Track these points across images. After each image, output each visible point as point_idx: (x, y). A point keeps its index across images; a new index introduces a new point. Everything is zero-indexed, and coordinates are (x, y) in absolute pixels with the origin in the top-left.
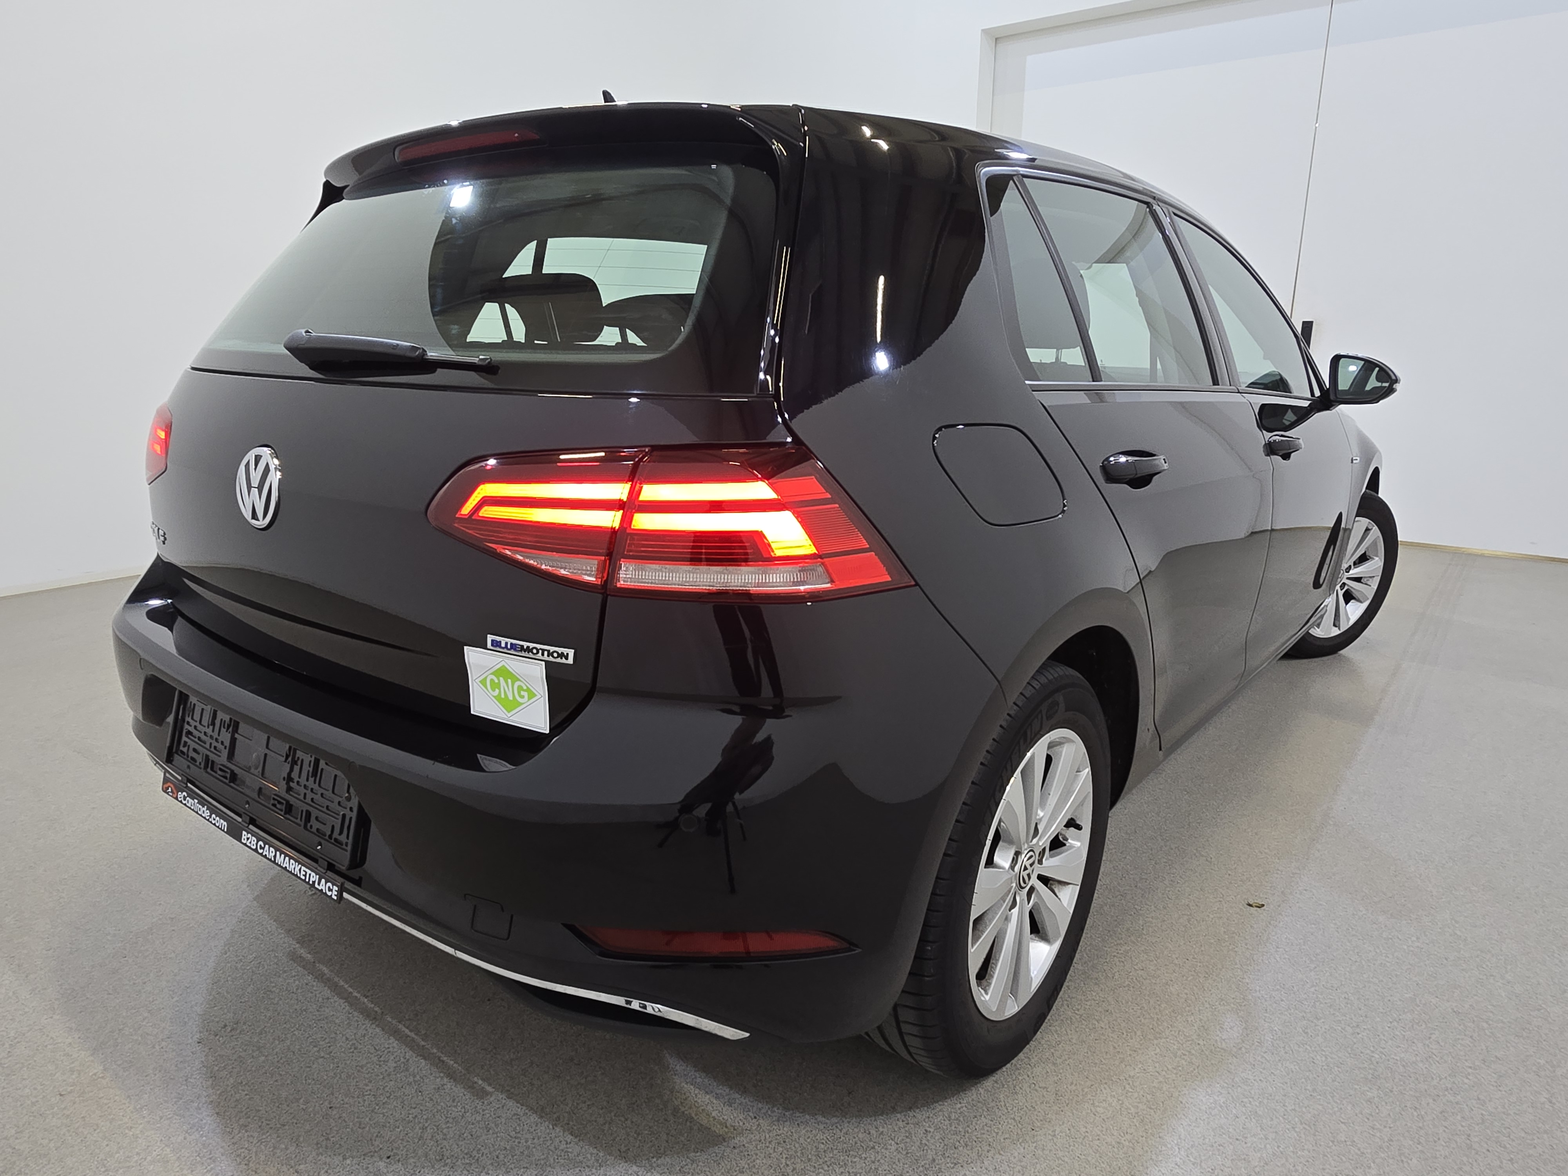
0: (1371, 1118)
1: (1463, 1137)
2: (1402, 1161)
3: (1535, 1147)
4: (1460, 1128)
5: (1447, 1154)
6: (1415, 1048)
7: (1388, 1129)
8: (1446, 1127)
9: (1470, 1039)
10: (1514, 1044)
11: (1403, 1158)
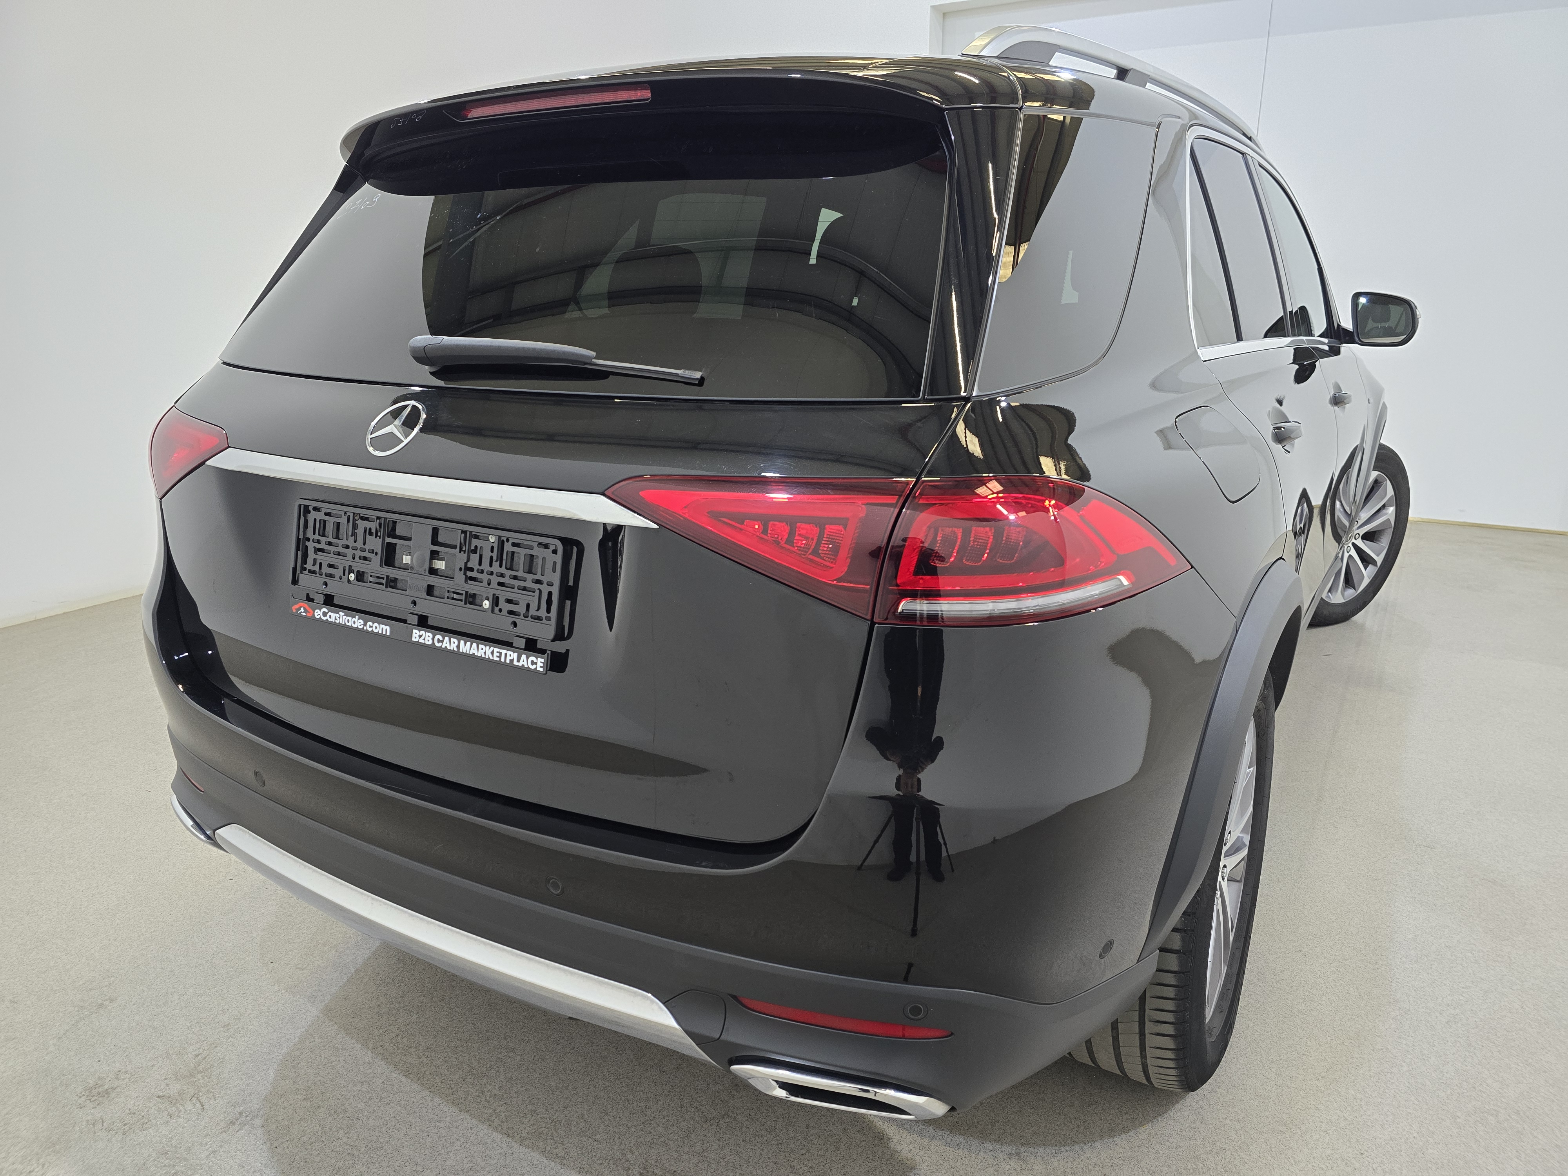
0: (1397, 1031)
1: (1464, 1038)
2: (1424, 1059)
3: (1514, 1041)
4: (1462, 1032)
5: (1455, 1051)
6: (1422, 977)
7: (1411, 1038)
8: (1451, 1032)
9: (1461, 966)
10: (1492, 967)
11: (1424, 1057)
